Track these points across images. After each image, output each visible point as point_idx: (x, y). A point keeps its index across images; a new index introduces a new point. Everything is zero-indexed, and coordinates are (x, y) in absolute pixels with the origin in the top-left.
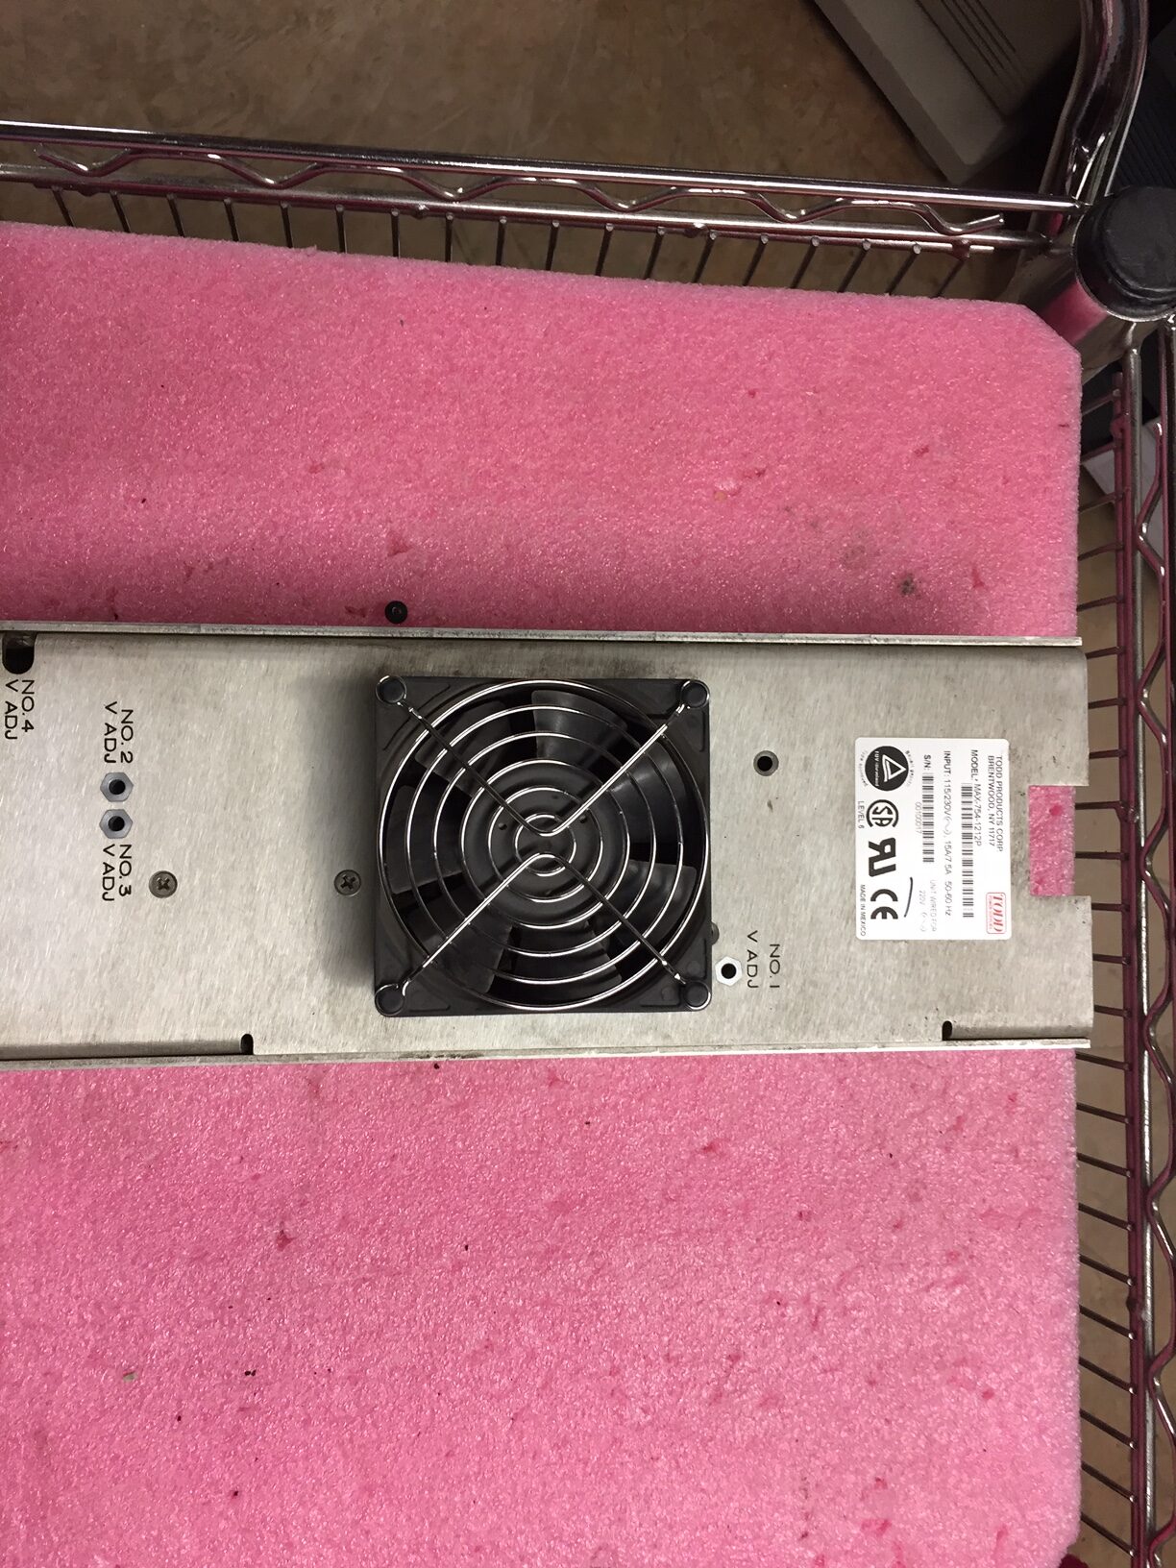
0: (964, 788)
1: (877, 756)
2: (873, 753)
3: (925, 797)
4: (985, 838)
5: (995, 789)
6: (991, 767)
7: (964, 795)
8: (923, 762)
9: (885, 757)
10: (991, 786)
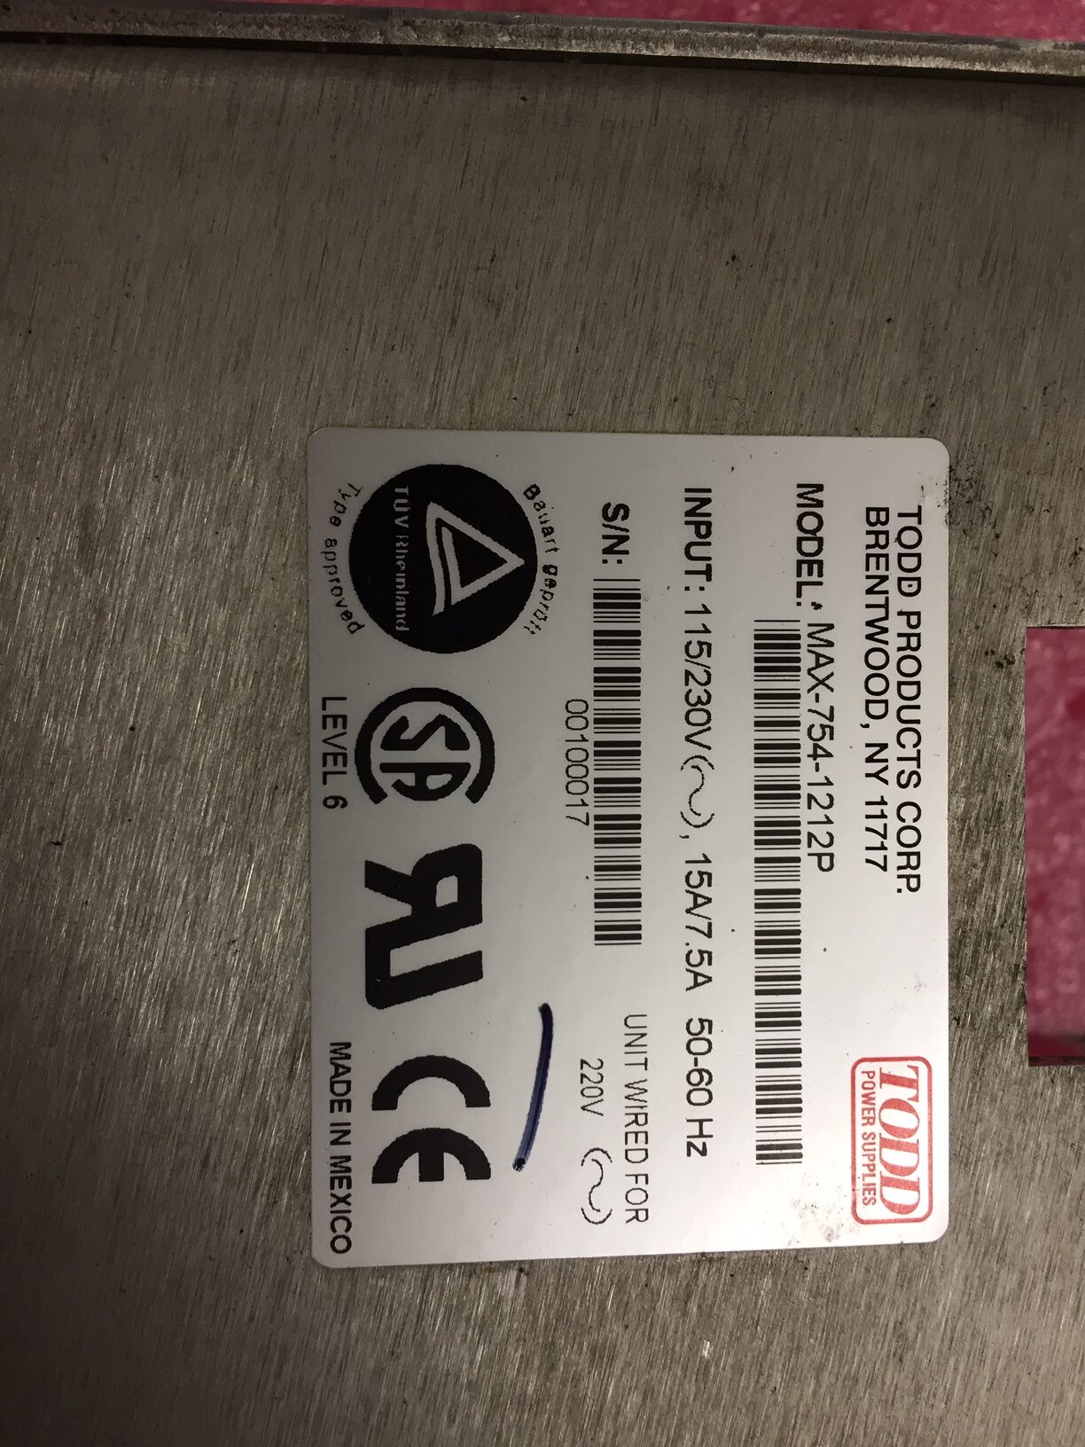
0: (763, 640)
1: (401, 506)
2: (383, 498)
3: (601, 675)
4: (851, 839)
5: (894, 642)
6: (875, 553)
7: (763, 666)
8: (594, 533)
9: (434, 511)
10: (876, 630)
